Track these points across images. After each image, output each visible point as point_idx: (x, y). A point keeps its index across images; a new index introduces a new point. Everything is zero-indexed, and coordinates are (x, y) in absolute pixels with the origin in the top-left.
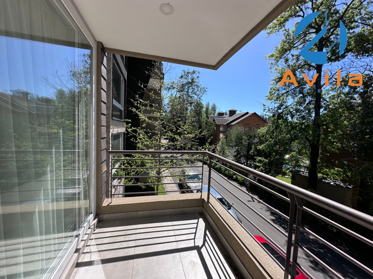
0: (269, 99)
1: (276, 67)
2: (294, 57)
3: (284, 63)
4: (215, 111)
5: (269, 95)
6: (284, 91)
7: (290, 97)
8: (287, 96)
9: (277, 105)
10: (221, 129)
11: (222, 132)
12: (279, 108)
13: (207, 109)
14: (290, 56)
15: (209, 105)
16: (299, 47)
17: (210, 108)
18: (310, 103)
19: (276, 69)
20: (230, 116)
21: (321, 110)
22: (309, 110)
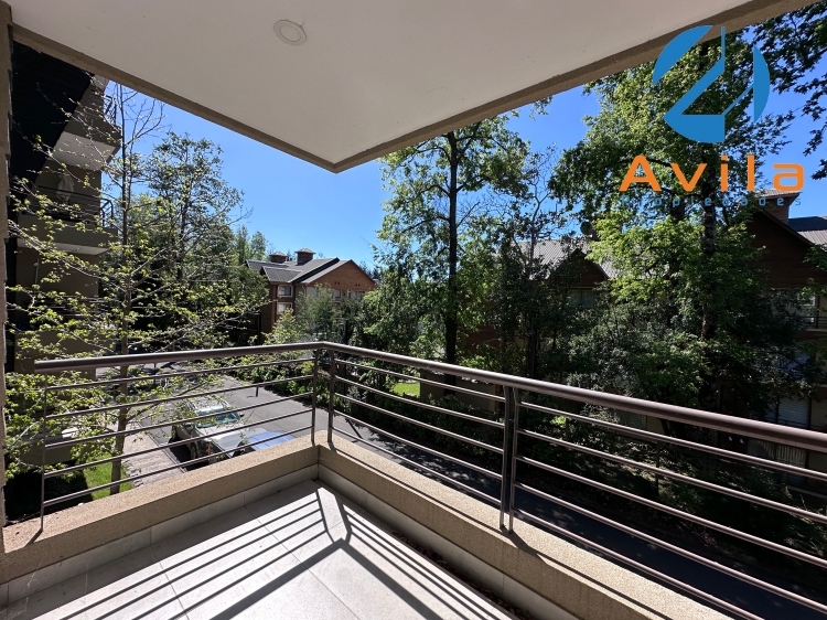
0: (382, 237)
1: (391, 178)
2: (420, 169)
3: (403, 175)
4: (262, 249)
5: (381, 228)
6: (406, 226)
7: (414, 238)
8: (410, 235)
9: (396, 250)
10: (281, 293)
11: (283, 300)
12: (400, 256)
13: (242, 244)
14: (412, 165)
15: (245, 235)
16: (426, 153)
17: (249, 242)
18: (442, 252)
19: (392, 183)
20: (299, 264)
21: (458, 264)
22: (441, 262)
